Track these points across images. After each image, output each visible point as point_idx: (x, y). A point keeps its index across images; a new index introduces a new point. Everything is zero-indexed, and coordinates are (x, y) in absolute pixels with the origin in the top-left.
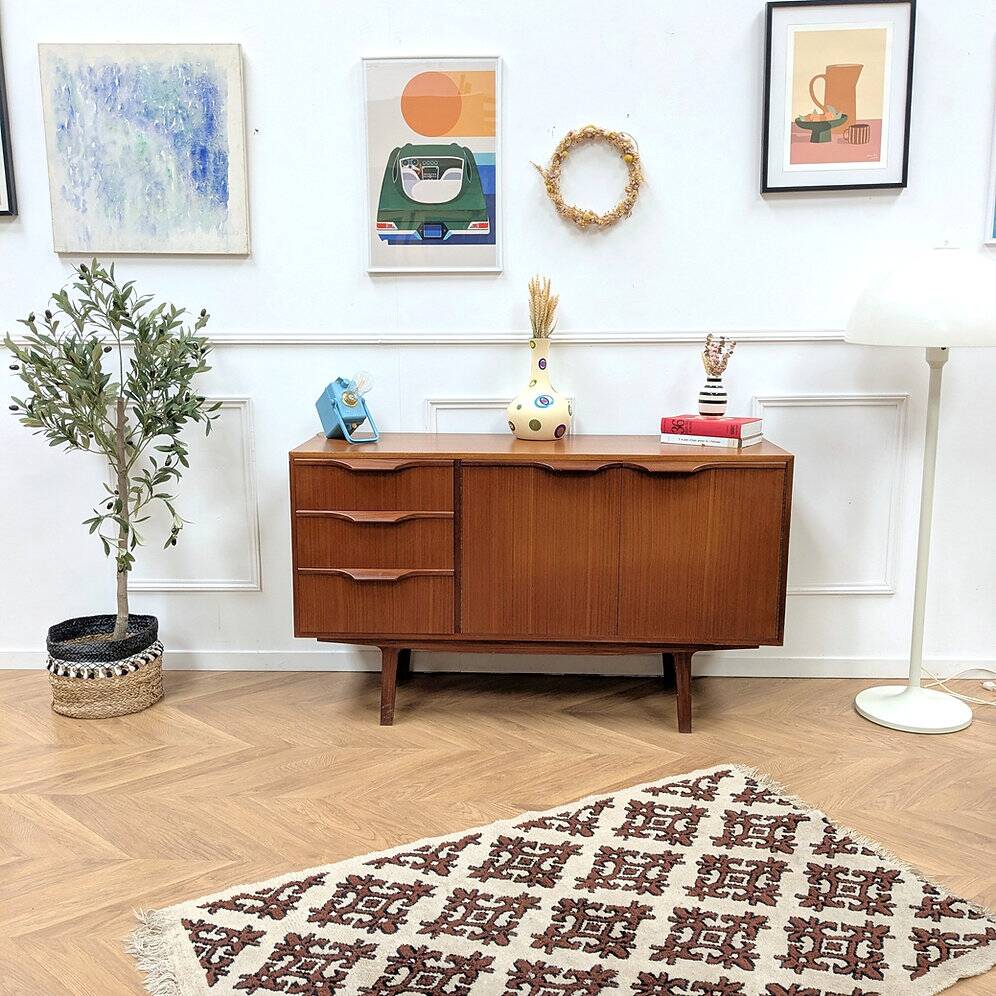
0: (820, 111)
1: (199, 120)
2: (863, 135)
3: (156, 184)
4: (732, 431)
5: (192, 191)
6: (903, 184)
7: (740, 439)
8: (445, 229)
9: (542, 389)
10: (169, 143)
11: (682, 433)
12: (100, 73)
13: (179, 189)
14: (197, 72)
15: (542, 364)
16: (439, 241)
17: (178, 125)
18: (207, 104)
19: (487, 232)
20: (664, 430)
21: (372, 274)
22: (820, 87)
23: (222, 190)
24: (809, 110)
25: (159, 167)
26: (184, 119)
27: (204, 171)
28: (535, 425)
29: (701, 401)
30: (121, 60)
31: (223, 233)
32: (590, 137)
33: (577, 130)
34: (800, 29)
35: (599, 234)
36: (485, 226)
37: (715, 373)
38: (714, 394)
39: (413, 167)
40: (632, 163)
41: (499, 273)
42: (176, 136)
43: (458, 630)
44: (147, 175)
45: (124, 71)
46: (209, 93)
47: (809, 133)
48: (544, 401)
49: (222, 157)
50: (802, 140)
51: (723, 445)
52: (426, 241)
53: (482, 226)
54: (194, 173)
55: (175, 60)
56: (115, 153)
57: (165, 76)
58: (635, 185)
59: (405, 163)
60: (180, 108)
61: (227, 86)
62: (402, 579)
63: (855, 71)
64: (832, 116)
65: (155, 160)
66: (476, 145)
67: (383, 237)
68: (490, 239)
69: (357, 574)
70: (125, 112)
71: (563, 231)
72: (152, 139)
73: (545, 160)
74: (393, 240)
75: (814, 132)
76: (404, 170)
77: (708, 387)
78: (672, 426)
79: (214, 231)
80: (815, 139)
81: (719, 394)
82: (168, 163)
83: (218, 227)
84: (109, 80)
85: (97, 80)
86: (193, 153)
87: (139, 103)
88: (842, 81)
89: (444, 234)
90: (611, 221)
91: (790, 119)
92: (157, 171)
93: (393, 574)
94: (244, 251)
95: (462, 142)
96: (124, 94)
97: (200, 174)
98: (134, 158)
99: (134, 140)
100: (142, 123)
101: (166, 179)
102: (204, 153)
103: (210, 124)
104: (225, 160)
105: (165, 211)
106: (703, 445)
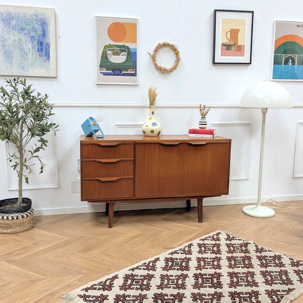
0: (229, 42)
1: (40, 33)
2: (240, 49)
3: (25, 53)
4: (211, 132)
5: (38, 56)
6: (250, 63)
7: (213, 135)
8: (121, 71)
9: (153, 121)
10: (29, 39)
11: (195, 134)
12: (5, 15)
13: (33, 55)
14: (40, 17)
15: (153, 113)
16: (119, 75)
17: (33, 34)
18: (43, 27)
19: (134, 72)
20: (190, 133)
21: (97, 84)
22: (229, 34)
23: (48, 56)
24: (226, 41)
25: (25, 47)
26: (35, 32)
27: (42, 49)
28: (152, 132)
29: (199, 124)
30: (13, 11)
31: (48, 70)
32: (165, 45)
33: (161, 43)
34: (224, 18)
35: (167, 74)
36: (134, 71)
37: (204, 116)
38: (204, 122)
39: (111, 51)
40: (177, 54)
41: (138, 85)
42: (32, 37)
43: (134, 195)
44: (21, 49)
45: (14, 14)
46: (44, 24)
47: (226, 48)
48: (154, 124)
49: (48, 45)
50: (224, 49)
51: (209, 137)
52: (115, 75)
53: (132, 71)
54: (38, 50)
55: (32, 12)
56: (10, 42)
57: (28, 17)
58: (178, 60)
59: (109, 50)
60: (34, 28)
61: (50, 22)
62: (118, 180)
63: (238, 31)
64: (232, 43)
65: (24, 45)
66: (131, 46)
67: (101, 73)
68: (135, 75)
69: (102, 179)
70: (14, 28)
71: (157, 73)
72: (23, 38)
73: (152, 51)
74: (105, 74)
75: (227, 47)
76: (108, 52)
77: (202, 120)
78: (192, 132)
79: (45, 69)
80: (227, 49)
81: (205, 122)
82: (29, 46)
84: (8, 17)
85: (4, 17)
86: (38, 43)
87: (19, 25)
88: (234, 33)
89: (121, 73)
90: (171, 71)
91: (221, 44)
92: (25, 49)
93: (115, 179)
94: (55, 76)
95: (126, 44)
96: (13, 22)
97: (40, 50)
98: (17, 43)
99: (17, 38)
100: (20, 32)
101: (28, 51)
102: (42, 43)
103: (44, 34)
104: (49, 46)
105: (27, 62)
106: (202, 137)
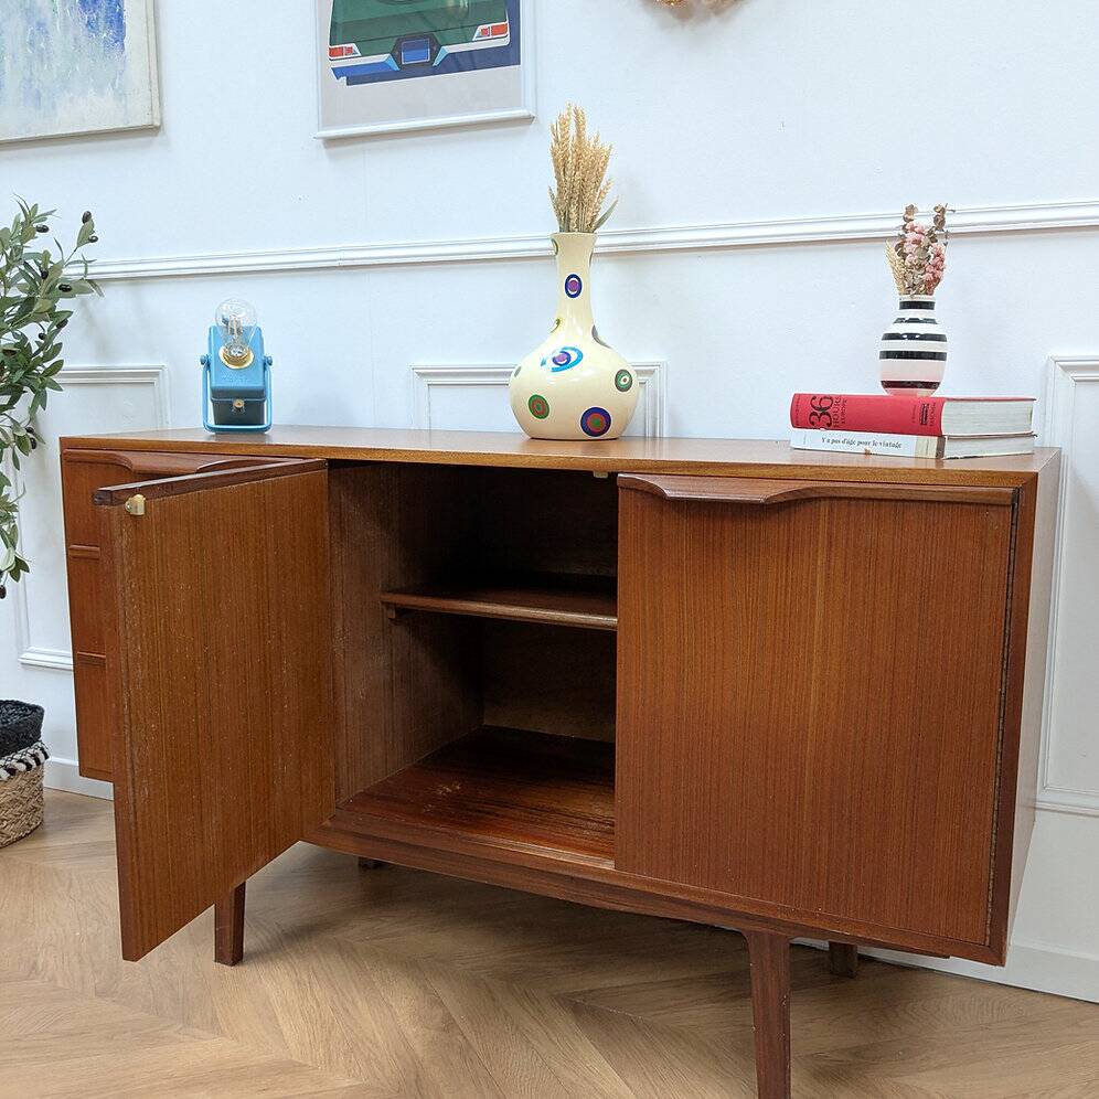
3: (40, 25)
4: (925, 416)
5: (82, 30)
7: (941, 436)
8: (435, 47)
11: (829, 426)
13: (65, 28)
15: (573, 286)
16: (430, 69)
19: (505, 42)
20: (798, 421)
21: (331, 142)
23: (117, 21)
28: (538, 407)
29: (888, 355)
31: (120, 95)
36: (500, 30)
37: (919, 292)
41: (528, 120)
44: (28, 12)
48: (561, 359)
51: (905, 451)
52: (406, 72)
53: (496, 31)
67: (338, 72)
68: (508, 56)
74: (355, 77)
77: (901, 320)
78: (813, 412)
79: (109, 91)
81: (924, 337)
83: (113, 85)
89: (434, 55)
101: (50, 14)
105: (50, 65)
106: (867, 453)
